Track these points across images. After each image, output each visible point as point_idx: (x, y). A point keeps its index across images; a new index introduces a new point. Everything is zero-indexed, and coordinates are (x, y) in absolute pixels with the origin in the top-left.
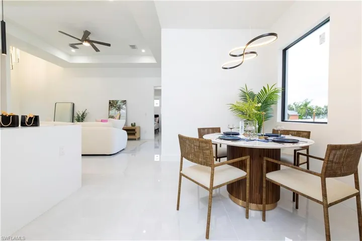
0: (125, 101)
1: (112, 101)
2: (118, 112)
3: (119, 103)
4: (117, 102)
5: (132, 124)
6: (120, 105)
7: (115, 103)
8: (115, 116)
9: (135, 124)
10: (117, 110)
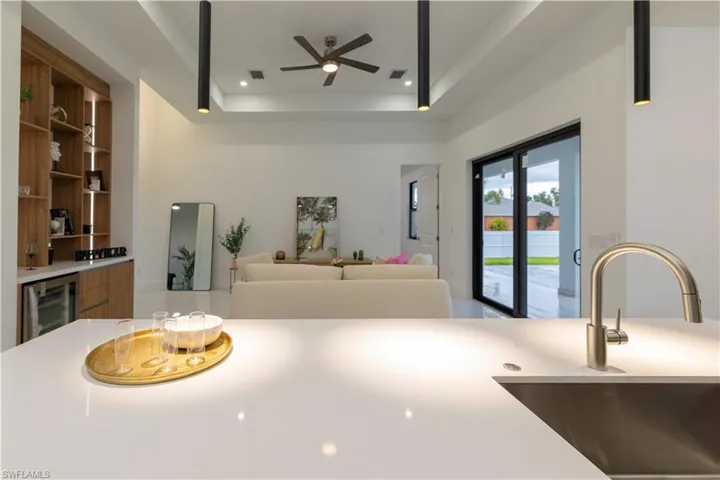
0: (335, 198)
1: (305, 198)
2: (318, 227)
3: (320, 205)
4: (316, 202)
5: (355, 255)
6: (323, 209)
7: (312, 203)
8: (311, 235)
9: (361, 253)
10: (316, 219)
